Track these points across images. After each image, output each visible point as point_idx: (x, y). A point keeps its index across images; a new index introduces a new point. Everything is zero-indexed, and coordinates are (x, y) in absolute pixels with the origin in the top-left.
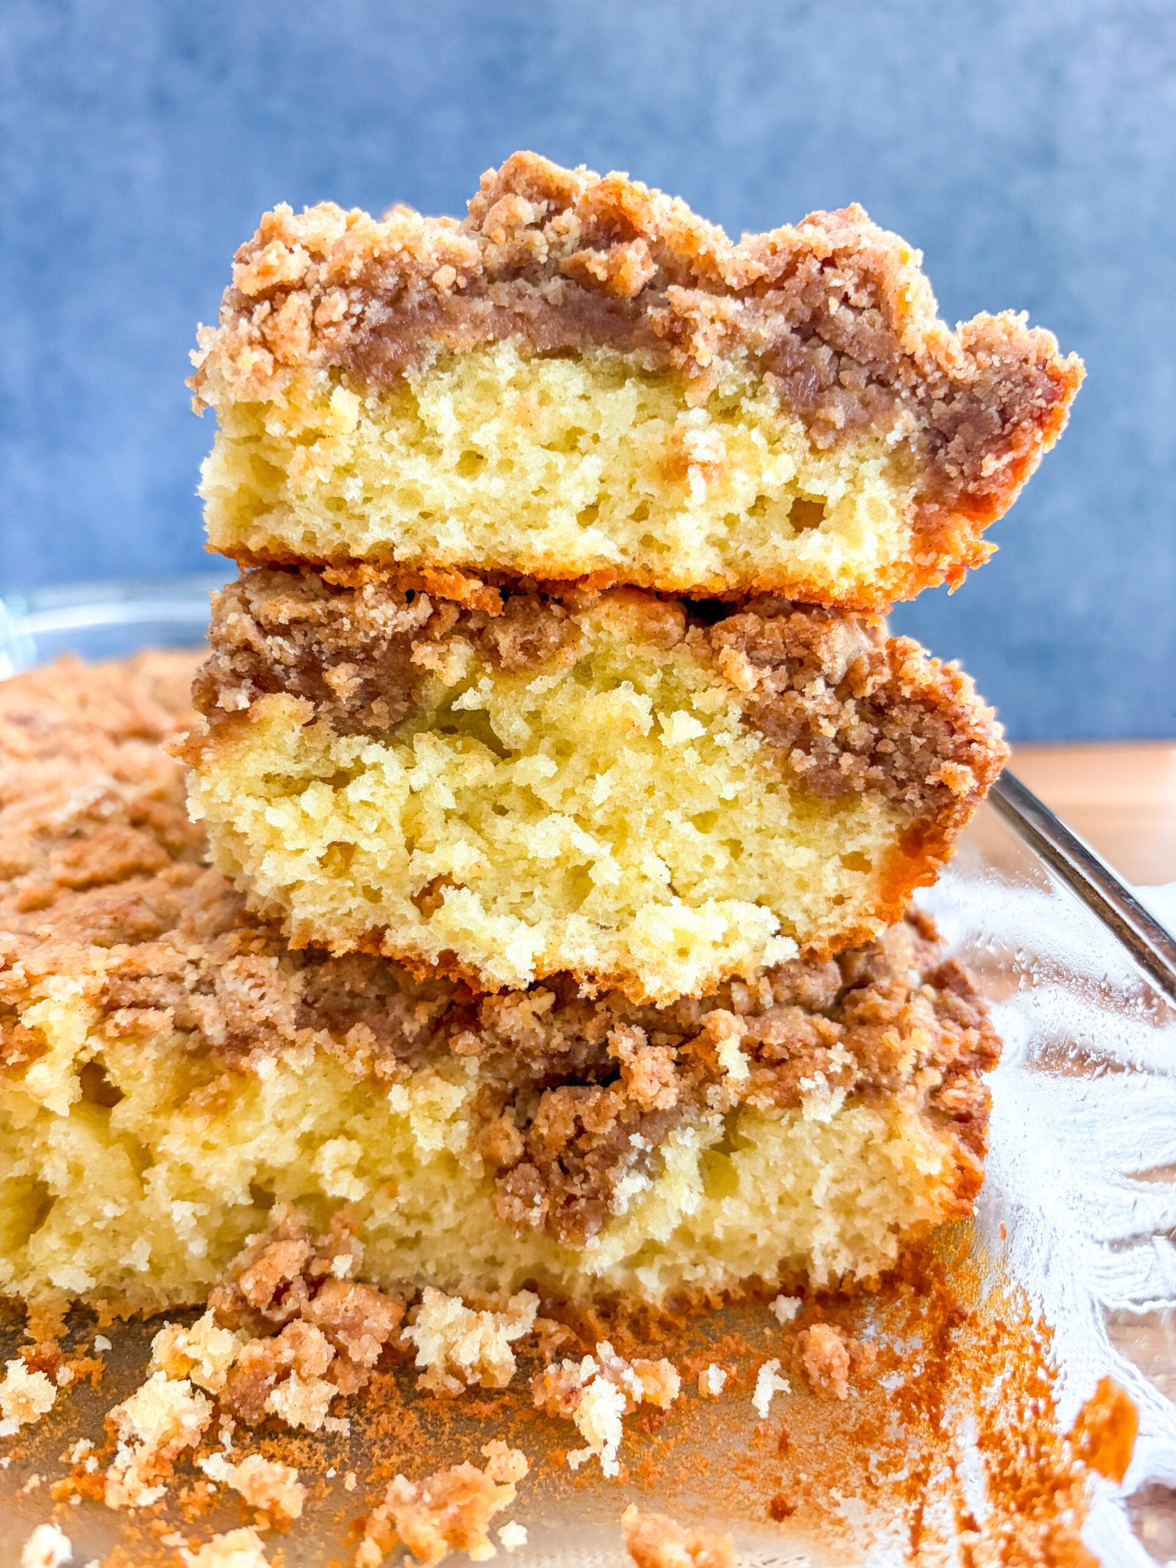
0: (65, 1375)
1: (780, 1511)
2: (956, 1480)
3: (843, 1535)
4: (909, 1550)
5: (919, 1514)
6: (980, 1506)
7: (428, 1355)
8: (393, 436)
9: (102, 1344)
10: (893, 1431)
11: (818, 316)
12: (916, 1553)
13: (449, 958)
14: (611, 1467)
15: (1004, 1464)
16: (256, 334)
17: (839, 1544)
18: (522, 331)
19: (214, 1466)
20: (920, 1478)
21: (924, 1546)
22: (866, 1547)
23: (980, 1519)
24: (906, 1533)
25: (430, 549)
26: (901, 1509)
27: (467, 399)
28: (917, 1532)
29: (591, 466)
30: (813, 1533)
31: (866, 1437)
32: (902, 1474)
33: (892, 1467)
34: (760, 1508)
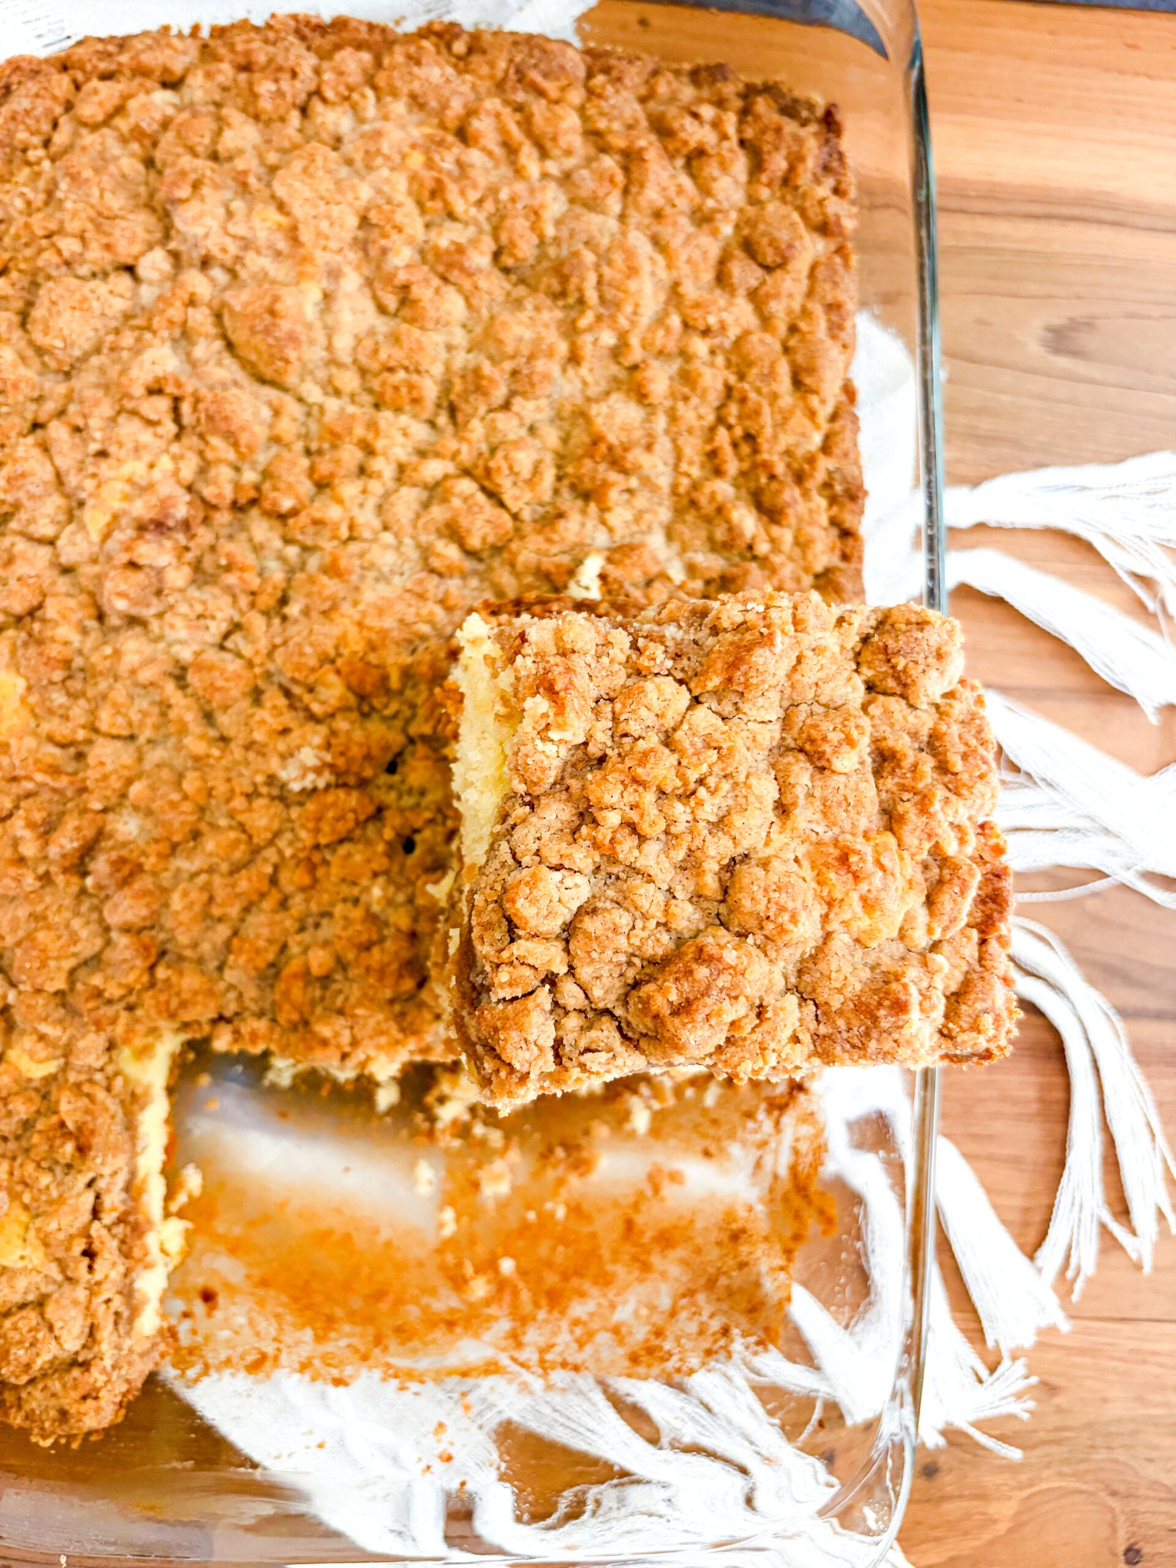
1: (707, 1154)
5: (760, 1159)
10: (761, 1116)
14: (642, 1132)
20: (765, 1143)
24: (753, 1166)
26: (754, 1154)
31: (750, 1115)
32: (758, 1137)
33: (756, 1131)
34: (699, 1148)
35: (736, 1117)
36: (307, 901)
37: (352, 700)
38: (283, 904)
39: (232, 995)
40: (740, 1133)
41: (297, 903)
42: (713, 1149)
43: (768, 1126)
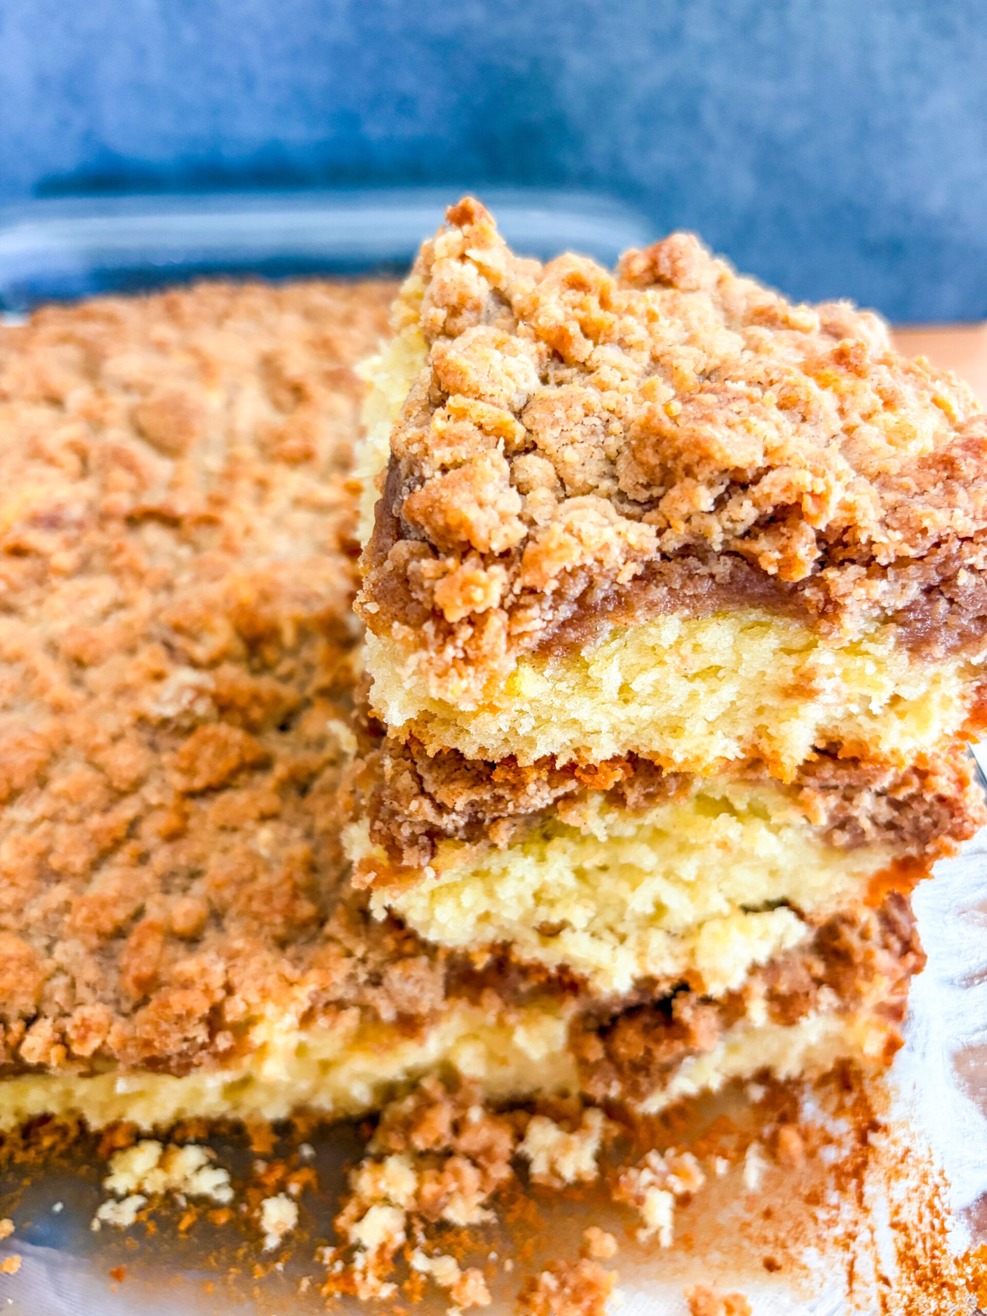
0: (294, 1188)
1: (771, 1266)
2: (873, 1243)
3: (807, 1276)
4: (846, 1288)
5: (851, 1264)
6: (891, 1269)
7: (539, 1168)
8: (562, 686)
9: (307, 1151)
10: (833, 1197)
11: (949, 581)
12: (851, 1292)
13: (563, 969)
14: (666, 1240)
15: (909, 1246)
16: (461, 655)
17: (805, 1283)
18: (688, 606)
19: (419, 1262)
20: (852, 1236)
21: (855, 1286)
22: (821, 1285)
23: (892, 1277)
24: (844, 1278)
25: (583, 754)
26: (840, 1257)
27: (631, 656)
28: (851, 1276)
29: (728, 692)
30: (789, 1277)
31: (814, 1199)
32: (839, 1231)
33: (832, 1223)
34: (759, 1264)
35: (797, 1206)
36: (174, 853)
37: (239, 648)
38: (143, 859)
39: (61, 981)
40: (811, 1230)
41: (161, 858)
42: (779, 1259)
43: (848, 1211)
